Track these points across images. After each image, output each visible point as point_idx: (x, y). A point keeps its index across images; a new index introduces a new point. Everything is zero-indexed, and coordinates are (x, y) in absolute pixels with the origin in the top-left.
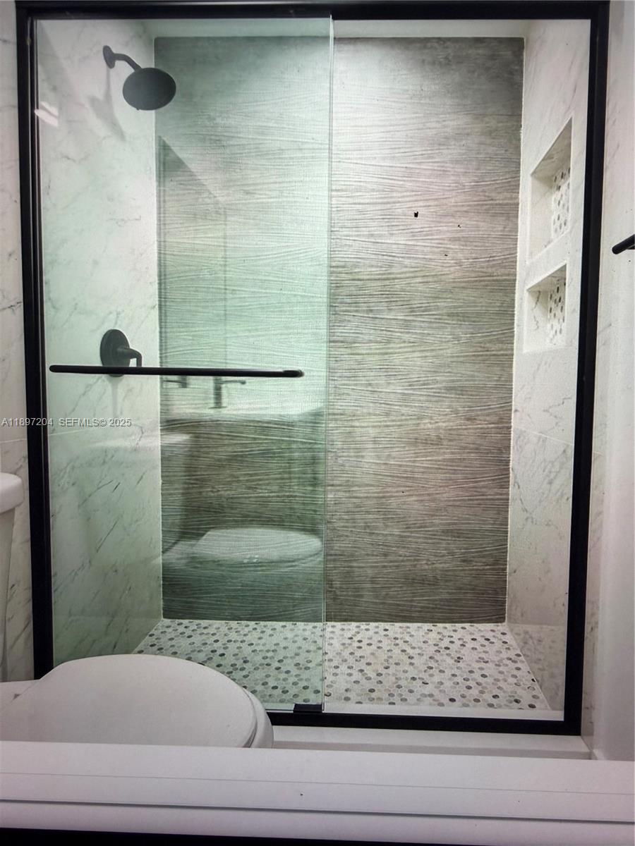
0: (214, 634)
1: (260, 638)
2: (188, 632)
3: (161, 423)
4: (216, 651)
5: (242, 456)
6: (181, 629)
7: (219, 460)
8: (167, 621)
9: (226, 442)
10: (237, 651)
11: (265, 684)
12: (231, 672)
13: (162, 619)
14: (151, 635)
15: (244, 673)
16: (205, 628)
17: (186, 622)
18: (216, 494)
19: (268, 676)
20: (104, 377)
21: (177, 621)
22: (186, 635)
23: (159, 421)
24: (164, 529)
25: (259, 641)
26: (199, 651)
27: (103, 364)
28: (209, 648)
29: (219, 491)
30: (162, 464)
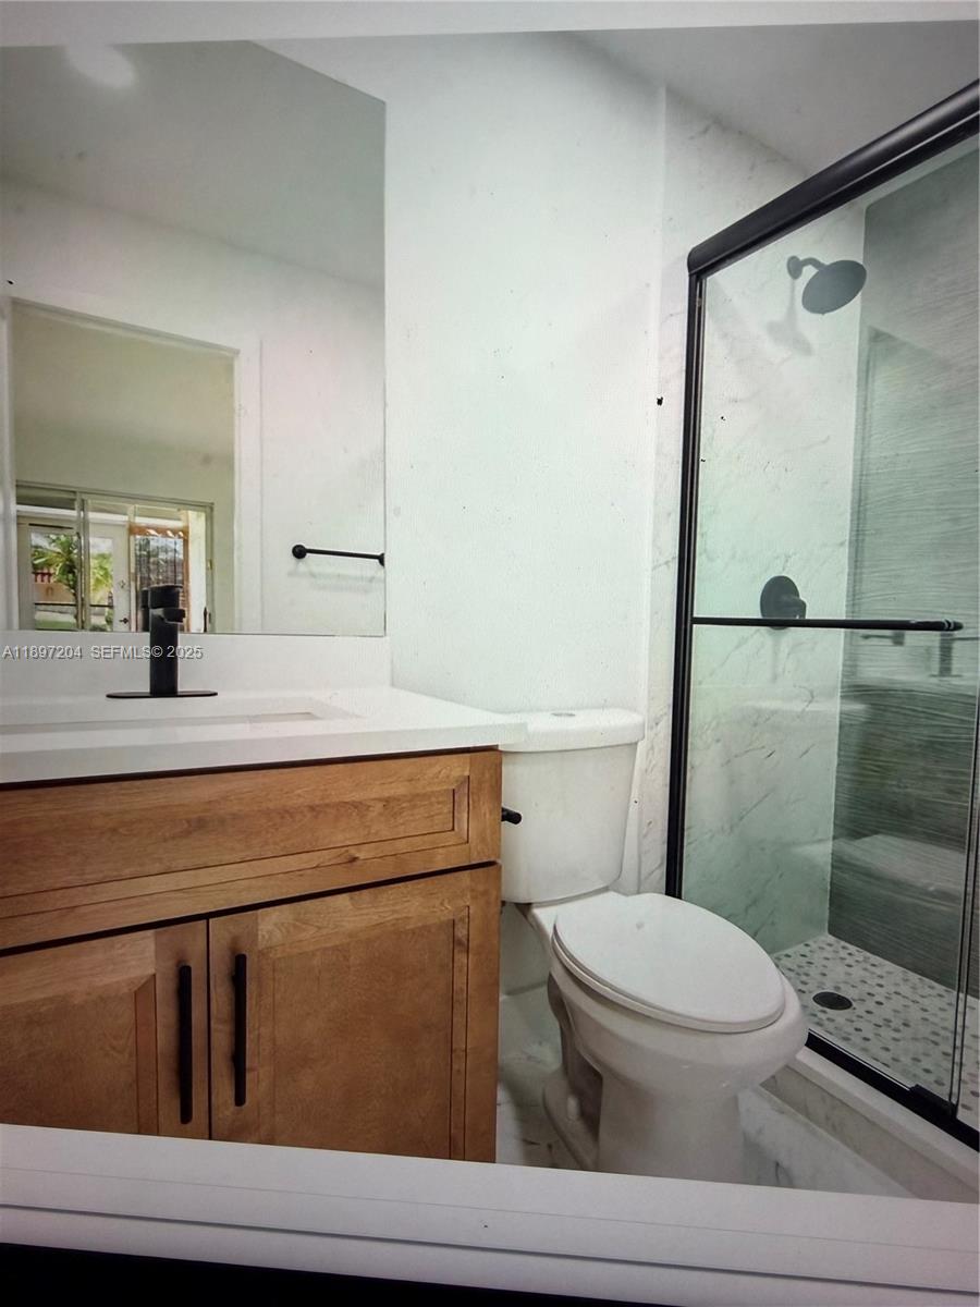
0: (881, 977)
1: (942, 1009)
2: (850, 960)
3: (842, 687)
4: (873, 995)
5: (942, 744)
6: (843, 954)
7: (910, 745)
8: (831, 939)
9: (923, 721)
10: (900, 1008)
11: (916, 1060)
12: (880, 1026)
13: (827, 933)
14: (807, 945)
15: (897, 1035)
16: (874, 965)
17: (853, 949)
18: (901, 790)
19: (927, 1055)
20: (763, 629)
21: (843, 943)
22: (847, 962)
23: (839, 685)
24: (837, 822)
25: (939, 1013)
26: (853, 986)
27: (763, 615)
28: (867, 989)
29: (906, 787)
30: (840, 740)
